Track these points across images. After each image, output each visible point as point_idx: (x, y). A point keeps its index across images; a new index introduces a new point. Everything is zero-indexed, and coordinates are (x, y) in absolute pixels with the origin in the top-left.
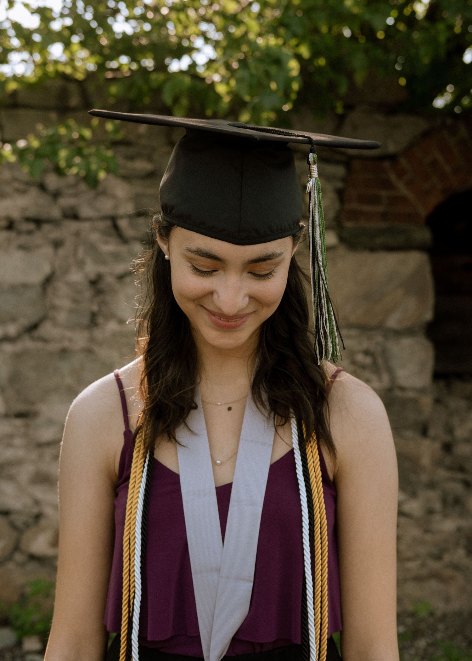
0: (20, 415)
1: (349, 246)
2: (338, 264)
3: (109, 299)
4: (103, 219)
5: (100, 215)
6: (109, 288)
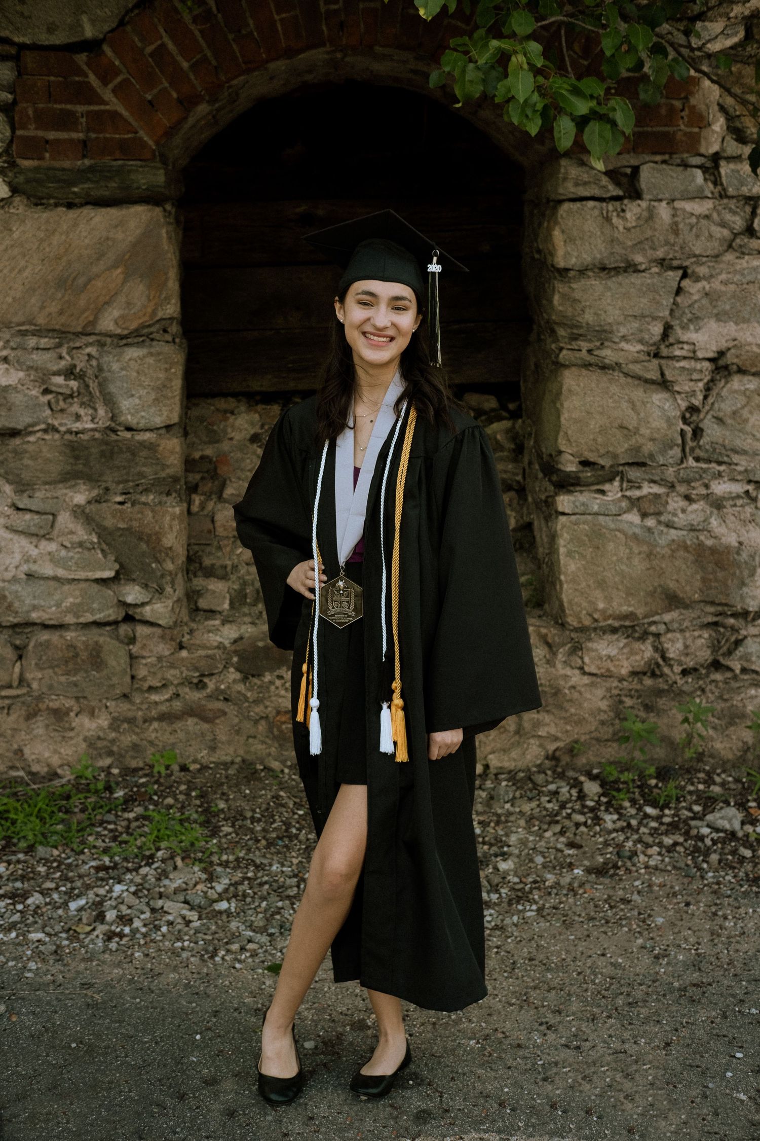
1: (28, 198)
2: (14, 229)
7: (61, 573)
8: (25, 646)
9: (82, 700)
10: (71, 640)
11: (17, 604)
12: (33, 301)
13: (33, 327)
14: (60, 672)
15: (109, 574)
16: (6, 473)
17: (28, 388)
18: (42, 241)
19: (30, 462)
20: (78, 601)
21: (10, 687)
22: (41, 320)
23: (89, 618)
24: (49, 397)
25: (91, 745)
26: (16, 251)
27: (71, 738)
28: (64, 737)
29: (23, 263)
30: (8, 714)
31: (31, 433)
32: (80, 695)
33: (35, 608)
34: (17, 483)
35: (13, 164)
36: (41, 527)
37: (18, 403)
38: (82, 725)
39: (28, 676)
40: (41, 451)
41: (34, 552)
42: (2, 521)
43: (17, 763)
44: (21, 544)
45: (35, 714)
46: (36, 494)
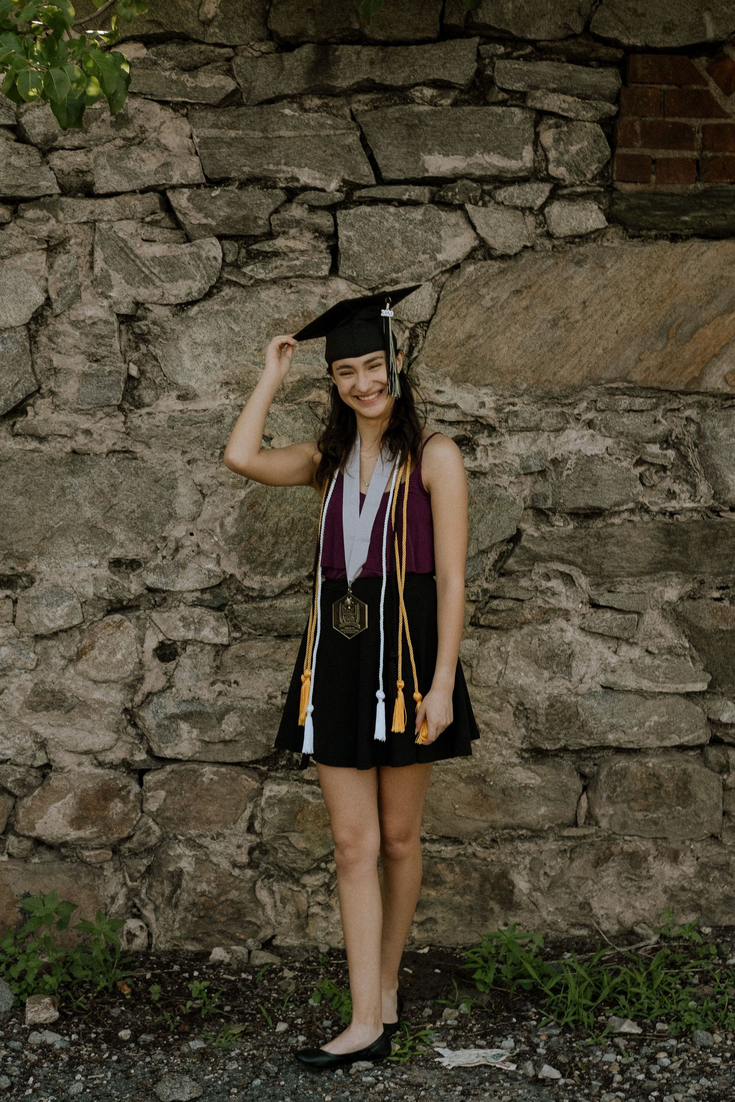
1: (625, 229)
2: (609, 266)
3: (158, 352)
4: (143, 191)
5: (136, 185)
6: (156, 330)
7: (646, 684)
8: (595, 776)
9: (660, 842)
10: (653, 768)
11: (591, 723)
12: (628, 352)
13: (626, 384)
14: (637, 808)
15: (701, 686)
16: (584, 562)
17: (617, 459)
18: (641, 280)
19: (616, 549)
20: (664, 719)
21: (575, 824)
22: (637, 376)
23: (675, 740)
24: (641, 469)
25: (672, 897)
26: (610, 292)
27: (648, 889)
28: (640, 887)
29: (618, 307)
30: (572, 860)
31: (619, 513)
32: (658, 835)
33: (613, 727)
34: (595, 574)
35: (610, 189)
36: (625, 629)
37: (605, 476)
38: (662, 873)
39: (598, 811)
40: (630, 536)
41: (613, 660)
42: (576, 621)
43: (582, 920)
44: (599, 649)
45: (607, 859)
46: (620, 588)
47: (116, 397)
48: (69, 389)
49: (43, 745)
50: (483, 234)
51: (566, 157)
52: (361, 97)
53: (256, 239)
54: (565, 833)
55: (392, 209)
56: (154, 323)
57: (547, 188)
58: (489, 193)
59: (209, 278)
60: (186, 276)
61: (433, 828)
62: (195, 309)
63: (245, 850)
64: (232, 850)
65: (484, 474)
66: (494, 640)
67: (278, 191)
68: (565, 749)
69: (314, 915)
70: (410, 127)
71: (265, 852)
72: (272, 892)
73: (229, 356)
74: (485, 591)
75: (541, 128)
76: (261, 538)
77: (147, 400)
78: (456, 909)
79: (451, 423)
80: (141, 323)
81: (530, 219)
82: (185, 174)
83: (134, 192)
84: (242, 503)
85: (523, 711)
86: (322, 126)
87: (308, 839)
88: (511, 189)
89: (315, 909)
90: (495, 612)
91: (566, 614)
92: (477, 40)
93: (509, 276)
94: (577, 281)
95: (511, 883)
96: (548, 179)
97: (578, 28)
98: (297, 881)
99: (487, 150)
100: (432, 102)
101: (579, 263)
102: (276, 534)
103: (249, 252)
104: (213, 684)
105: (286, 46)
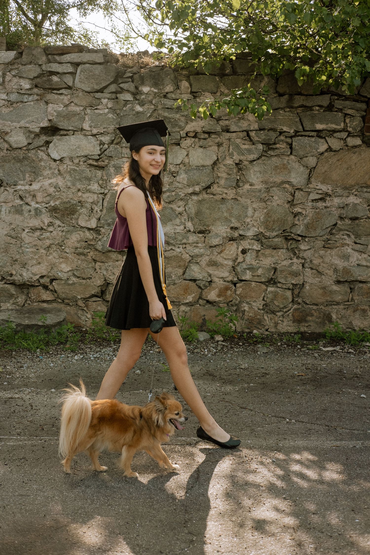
0: (200, 232)
1: (367, 145)
2: (362, 154)
3: (245, 173)
4: (242, 131)
5: (241, 130)
6: (244, 167)
8: (354, 288)
11: (354, 274)
12: (367, 177)
13: (366, 185)
14: (365, 297)
16: (353, 231)
17: (363, 204)
19: (362, 228)
21: (348, 301)
22: (369, 183)
24: (369, 207)
26: (362, 161)
27: (367, 319)
28: (365, 318)
29: (364, 165)
30: (347, 310)
31: (363, 219)
33: (360, 275)
34: (356, 235)
35: (363, 134)
36: (363, 249)
37: (360, 209)
39: (354, 298)
40: (365, 225)
41: (360, 257)
42: (351, 247)
43: (350, 327)
44: (356, 254)
45: (356, 311)
46: (362, 239)
47: (234, 184)
48: (222, 182)
49: (210, 276)
50: (330, 145)
51: (352, 126)
52: (299, 109)
53: (271, 144)
54: (346, 303)
55: (307, 138)
56: (244, 165)
57: (347, 133)
58: (331, 134)
59: (259, 154)
60: (253, 154)
61: (311, 301)
62: (255, 162)
63: (262, 305)
64: (258, 305)
65: (328, 207)
66: (329, 252)
67: (277, 132)
68: (346, 281)
69: (279, 323)
70: (312, 117)
71: (267, 306)
72: (268, 317)
73: (263, 175)
74: (327, 238)
75: (346, 118)
76: (270, 222)
77: (241, 186)
78: (316, 323)
79: (320, 194)
80: (241, 166)
81: (342, 142)
82: (254, 127)
83: (240, 131)
84: (265, 213)
85: (336, 270)
86: (290, 116)
87: (279, 303)
88: (338, 133)
89: (280, 322)
90: (330, 244)
91: (348, 245)
92: (330, 95)
93: (336, 156)
94: (354, 158)
95: (331, 316)
96: (347, 131)
97: (357, 93)
98: (275, 314)
99: (332, 123)
100: (318, 111)
101: (354, 153)
102: (274, 221)
103: (269, 148)
104: (256, 260)
105: (281, 95)
